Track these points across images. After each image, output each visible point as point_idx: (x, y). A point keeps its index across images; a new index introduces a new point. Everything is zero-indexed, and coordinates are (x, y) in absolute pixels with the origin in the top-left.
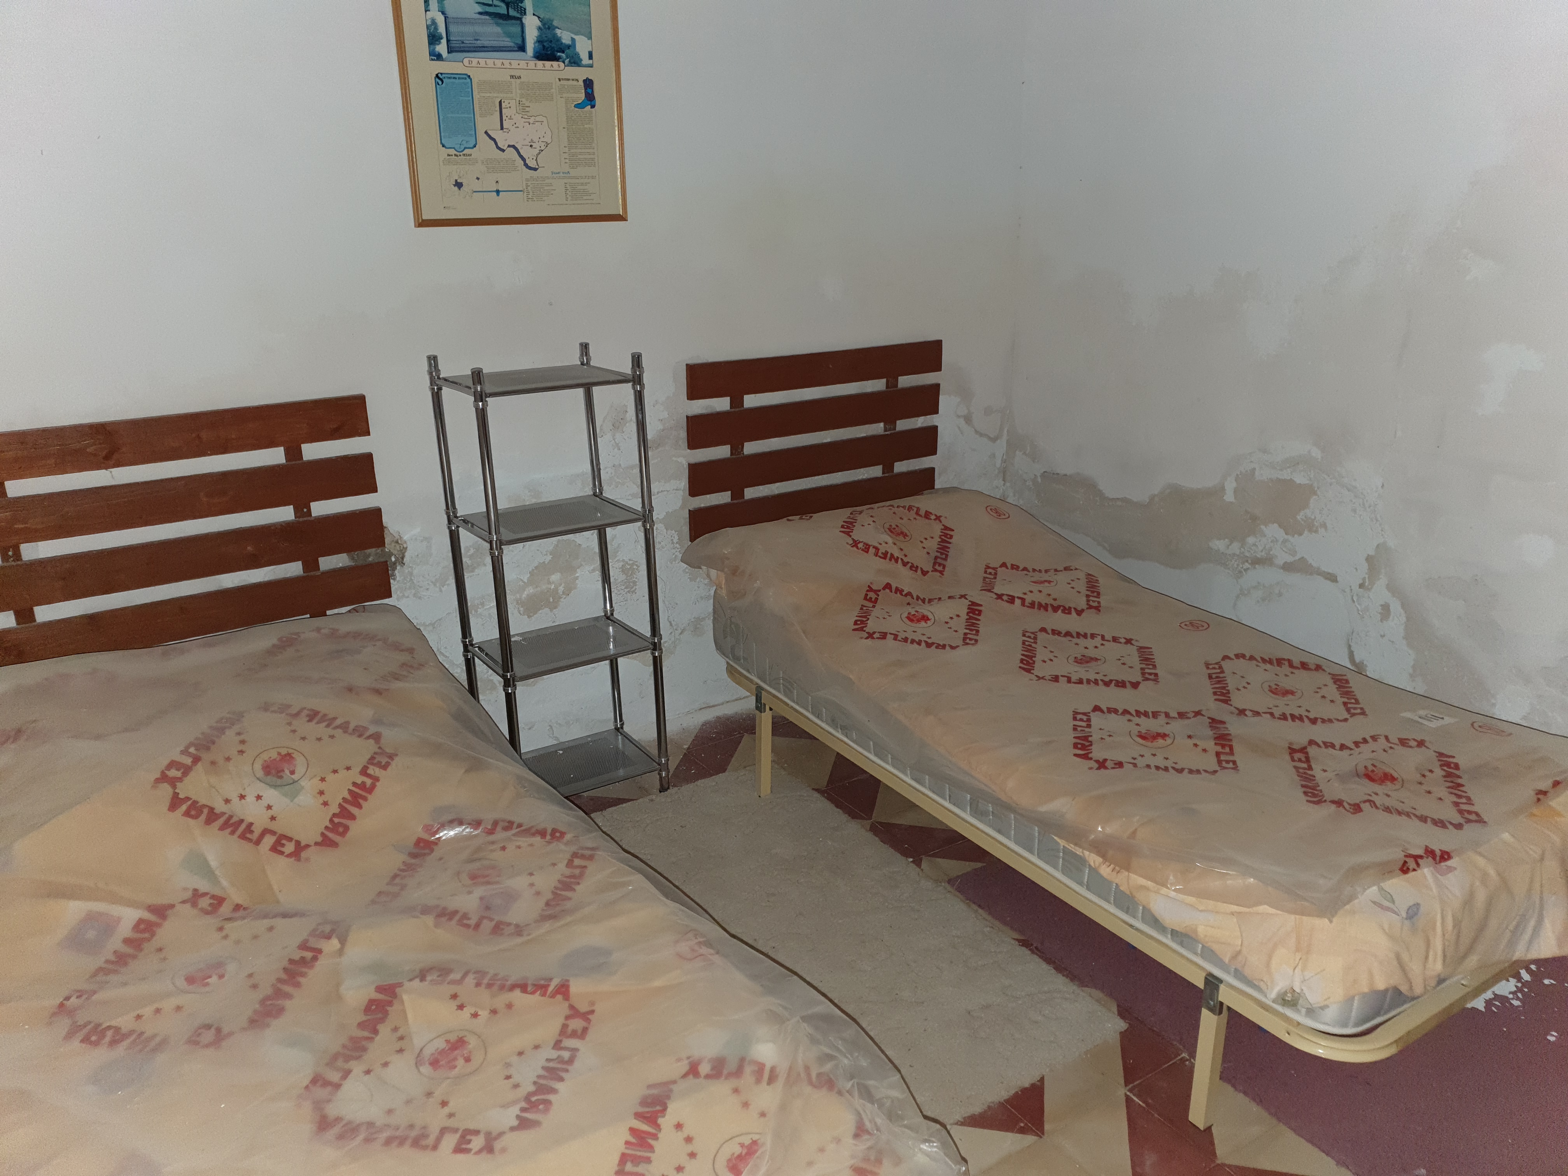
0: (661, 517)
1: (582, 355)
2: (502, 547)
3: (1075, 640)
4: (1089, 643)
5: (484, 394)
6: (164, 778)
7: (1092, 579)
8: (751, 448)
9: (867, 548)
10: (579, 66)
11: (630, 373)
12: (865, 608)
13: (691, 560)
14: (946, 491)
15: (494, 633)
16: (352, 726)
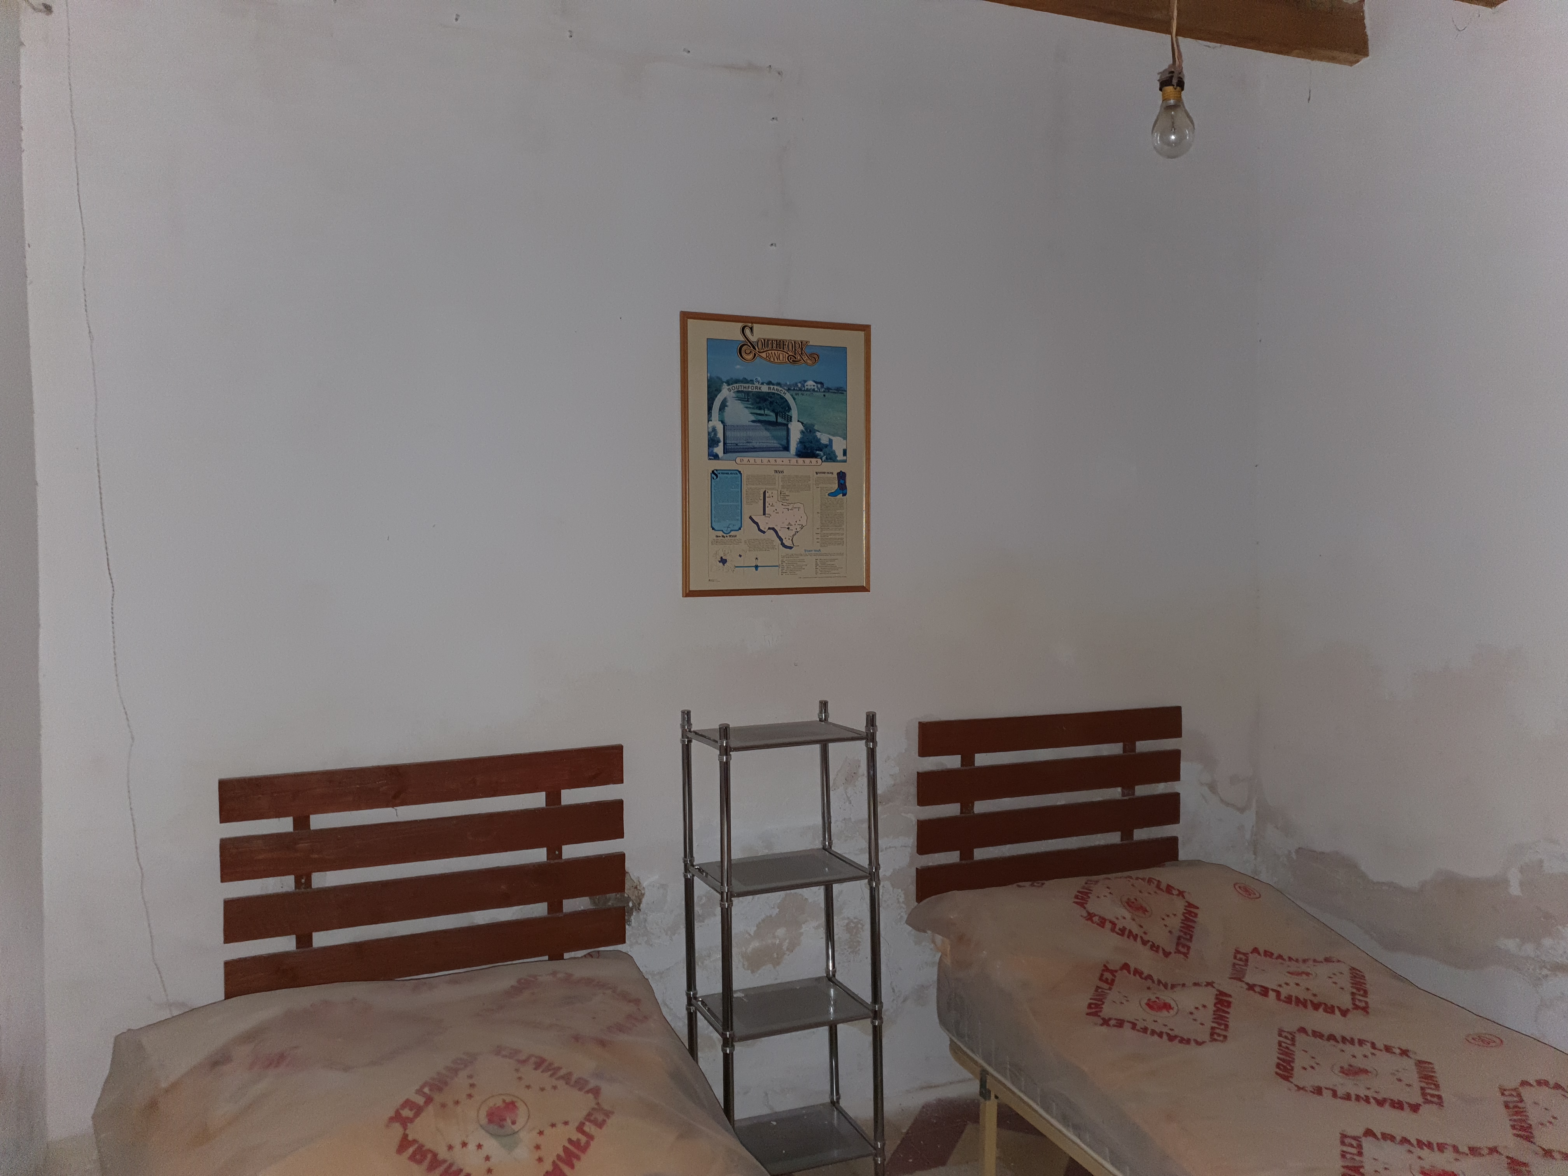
0: (888, 874)
1: (821, 712)
2: (732, 899)
3: (1341, 1046)
4: (1356, 1049)
5: (728, 749)
6: (397, 1117)
7: (1357, 974)
8: (981, 807)
9: (1102, 922)
10: (834, 461)
11: (864, 730)
12: (1100, 990)
13: (917, 922)
14: (1192, 863)
15: (717, 988)
16: (574, 1077)
